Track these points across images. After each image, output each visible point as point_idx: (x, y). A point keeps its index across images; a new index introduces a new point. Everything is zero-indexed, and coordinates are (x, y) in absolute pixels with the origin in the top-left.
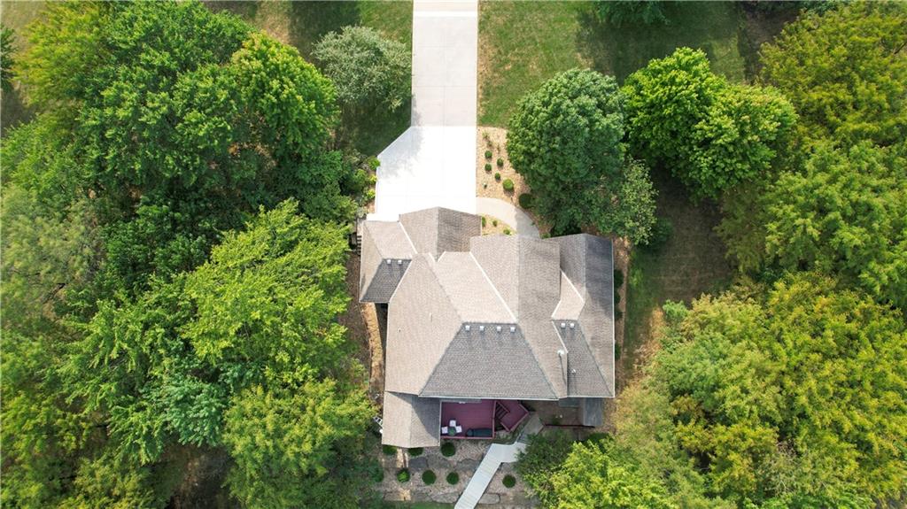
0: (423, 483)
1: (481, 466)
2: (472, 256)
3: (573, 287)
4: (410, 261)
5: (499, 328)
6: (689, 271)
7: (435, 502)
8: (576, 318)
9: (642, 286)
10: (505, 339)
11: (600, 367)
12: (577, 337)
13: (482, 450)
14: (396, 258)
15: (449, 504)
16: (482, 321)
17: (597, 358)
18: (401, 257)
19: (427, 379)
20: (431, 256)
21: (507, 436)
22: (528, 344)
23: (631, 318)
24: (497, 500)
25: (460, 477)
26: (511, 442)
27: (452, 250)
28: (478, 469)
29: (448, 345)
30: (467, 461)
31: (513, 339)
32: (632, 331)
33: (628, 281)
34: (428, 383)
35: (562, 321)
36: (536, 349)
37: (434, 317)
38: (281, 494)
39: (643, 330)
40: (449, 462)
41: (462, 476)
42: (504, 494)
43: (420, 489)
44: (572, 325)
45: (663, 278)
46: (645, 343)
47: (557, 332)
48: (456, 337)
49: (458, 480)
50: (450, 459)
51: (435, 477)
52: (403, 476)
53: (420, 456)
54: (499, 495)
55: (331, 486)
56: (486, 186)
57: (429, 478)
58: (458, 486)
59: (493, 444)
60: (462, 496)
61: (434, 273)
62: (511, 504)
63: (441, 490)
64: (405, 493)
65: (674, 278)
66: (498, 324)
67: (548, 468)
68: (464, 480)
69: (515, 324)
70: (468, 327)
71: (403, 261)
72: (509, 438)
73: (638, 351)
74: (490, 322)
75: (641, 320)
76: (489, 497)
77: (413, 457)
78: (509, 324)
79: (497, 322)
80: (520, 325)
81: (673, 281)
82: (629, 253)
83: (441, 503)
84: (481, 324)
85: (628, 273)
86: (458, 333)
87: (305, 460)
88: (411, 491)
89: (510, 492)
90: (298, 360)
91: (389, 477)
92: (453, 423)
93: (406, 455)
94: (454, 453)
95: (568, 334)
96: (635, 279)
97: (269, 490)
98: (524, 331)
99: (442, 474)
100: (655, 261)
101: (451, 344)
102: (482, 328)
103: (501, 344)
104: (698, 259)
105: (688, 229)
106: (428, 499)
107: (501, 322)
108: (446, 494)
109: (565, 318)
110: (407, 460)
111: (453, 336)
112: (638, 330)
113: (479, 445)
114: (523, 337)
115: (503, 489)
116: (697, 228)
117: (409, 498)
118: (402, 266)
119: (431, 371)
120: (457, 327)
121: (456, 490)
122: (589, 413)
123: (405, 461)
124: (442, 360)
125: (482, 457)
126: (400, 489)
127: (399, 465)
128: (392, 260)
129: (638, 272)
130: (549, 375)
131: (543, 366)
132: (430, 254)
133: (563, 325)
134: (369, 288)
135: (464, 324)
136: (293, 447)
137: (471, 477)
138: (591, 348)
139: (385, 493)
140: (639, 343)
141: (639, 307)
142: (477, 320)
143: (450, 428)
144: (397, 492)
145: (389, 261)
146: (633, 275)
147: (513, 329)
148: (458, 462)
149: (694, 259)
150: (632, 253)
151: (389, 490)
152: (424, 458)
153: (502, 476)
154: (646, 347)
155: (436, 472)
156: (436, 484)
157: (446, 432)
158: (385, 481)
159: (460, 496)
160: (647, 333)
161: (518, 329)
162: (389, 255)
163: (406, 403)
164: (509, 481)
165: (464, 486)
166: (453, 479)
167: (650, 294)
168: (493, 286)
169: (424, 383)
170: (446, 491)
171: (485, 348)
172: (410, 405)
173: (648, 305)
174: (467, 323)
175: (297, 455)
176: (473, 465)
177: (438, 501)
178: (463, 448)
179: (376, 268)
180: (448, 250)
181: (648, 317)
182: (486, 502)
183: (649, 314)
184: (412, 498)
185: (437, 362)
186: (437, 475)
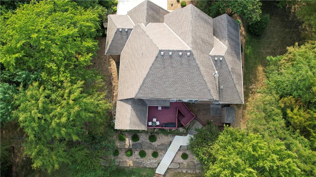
0: (139, 157)
1: (169, 148)
2: (165, 24)
3: (220, 42)
4: (132, 29)
5: (180, 53)
6: (275, 47)
7: (146, 167)
8: (223, 55)
9: (252, 53)
10: (184, 61)
11: (236, 85)
12: (224, 66)
13: (170, 139)
14: (124, 28)
15: (153, 168)
16: (171, 49)
17: (234, 80)
18: (127, 27)
19: (139, 87)
20: (143, 25)
21: (184, 131)
22: (197, 64)
23: (247, 70)
24: (178, 166)
25: (159, 154)
26: (185, 134)
27: (154, 22)
28: (168, 150)
29: (151, 65)
30: (162, 145)
31: (188, 60)
32: (248, 77)
33: (245, 51)
34: (140, 89)
35: (215, 56)
36: (202, 68)
37: (143, 53)
38: (53, 153)
39: (253, 77)
40: (153, 145)
41: (160, 153)
42: (182, 163)
43: (137, 160)
44: (221, 59)
45: (262, 50)
46: (255, 83)
47: (213, 63)
48: (155, 60)
49: (158, 155)
50: (154, 143)
51: (146, 154)
52: (129, 153)
53: (138, 142)
54: (179, 164)
55: (86, 153)
56: (172, 5)
57: (143, 154)
58: (158, 158)
59: (176, 136)
60: (160, 164)
61: (144, 31)
62: (186, 168)
63: (149, 161)
64: (129, 162)
65: (268, 51)
66: (181, 51)
67: (207, 144)
68: (161, 156)
69: (190, 51)
70: (162, 53)
71: (129, 29)
72: (185, 132)
73: (251, 87)
74: (175, 49)
75: (252, 71)
76: (174, 164)
77: (134, 143)
78: (186, 51)
79: (180, 50)
80: (193, 52)
81: (267, 52)
82: (245, 38)
83: (149, 168)
84: (170, 51)
85: (245, 47)
86: (157, 57)
87: (64, 129)
88: (133, 161)
89: (185, 162)
90: (62, 69)
91: (122, 154)
92: (155, 120)
93: (130, 141)
94: (156, 141)
95: (219, 64)
96: (248, 51)
97: (46, 151)
98: (195, 56)
99: (149, 152)
100: (258, 42)
101: (153, 64)
102: (171, 53)
103: (182, 64)
104: (279, 41)
105: (274, 27)
106: (142, 165)
107: (182, 50)
108: (152, 163)
109: (217, 55)
110: (131, 144)
111: (154, 59)
112: (251, 77)
113: (169, 136)
114: (194, 59)
115: (181, 160)
116: (278, 27)
117: (132, 165)
118: (127, 32)
119: (142, 82)
120: (156, 53)
121: (156, 161)
122: (228, 116)
123: (130, 145)
124: (147, 75)
125: (171, 143)
126: (127, 160)
127: (127, 147)
128: (122, 29)
129: (250, 47)
130: (209, 85)
131: (206, 79)
132: (142, 24)
133: (216, 59)
134: (110, 46)
135: (160, 51)
136: (56, 120)
137: (165, 154)
138: (231, 73)
139: (120, 162)
140: (251, 83)
141: (251, 64)
142: (167, 49)
143: (153, 122)
144: (126, 162)
145: (120, 30)
146: (247, 48)
147: (189, 54)
148: (158, 145)
149: (277, 41)
150: (247, 38)
151: (121, 161)
152: (140, 143)
153: (181, 153)
154: (255, 85)
155: (146, 151)
156: (146, 157)
157: (151, 125)
158: (120, 156)
159: (159, 164)
160: (255, 78)
161: (192, 54)
162: (120, 27)
163: (128, 105)
164: (185, 156)
165: (161, 158)
166: (155, 155)
167: (256, 58)
168: (177, 35)
169: (137, 90)
170: (151, 161)
171: (172, 67)
172: (130, 106)
173: (255, 64)
174: (162, 51)
175: (58, 125)
176: (165, 147)
177: (147, 166)
178: (160, 137)
179: (114, 34)
180: (152, 22)
181: (256, 70)
182: (172, 167)
183: (256, 69)
184: (133, 165)
185: (145, 77)
186: (147, 153)
